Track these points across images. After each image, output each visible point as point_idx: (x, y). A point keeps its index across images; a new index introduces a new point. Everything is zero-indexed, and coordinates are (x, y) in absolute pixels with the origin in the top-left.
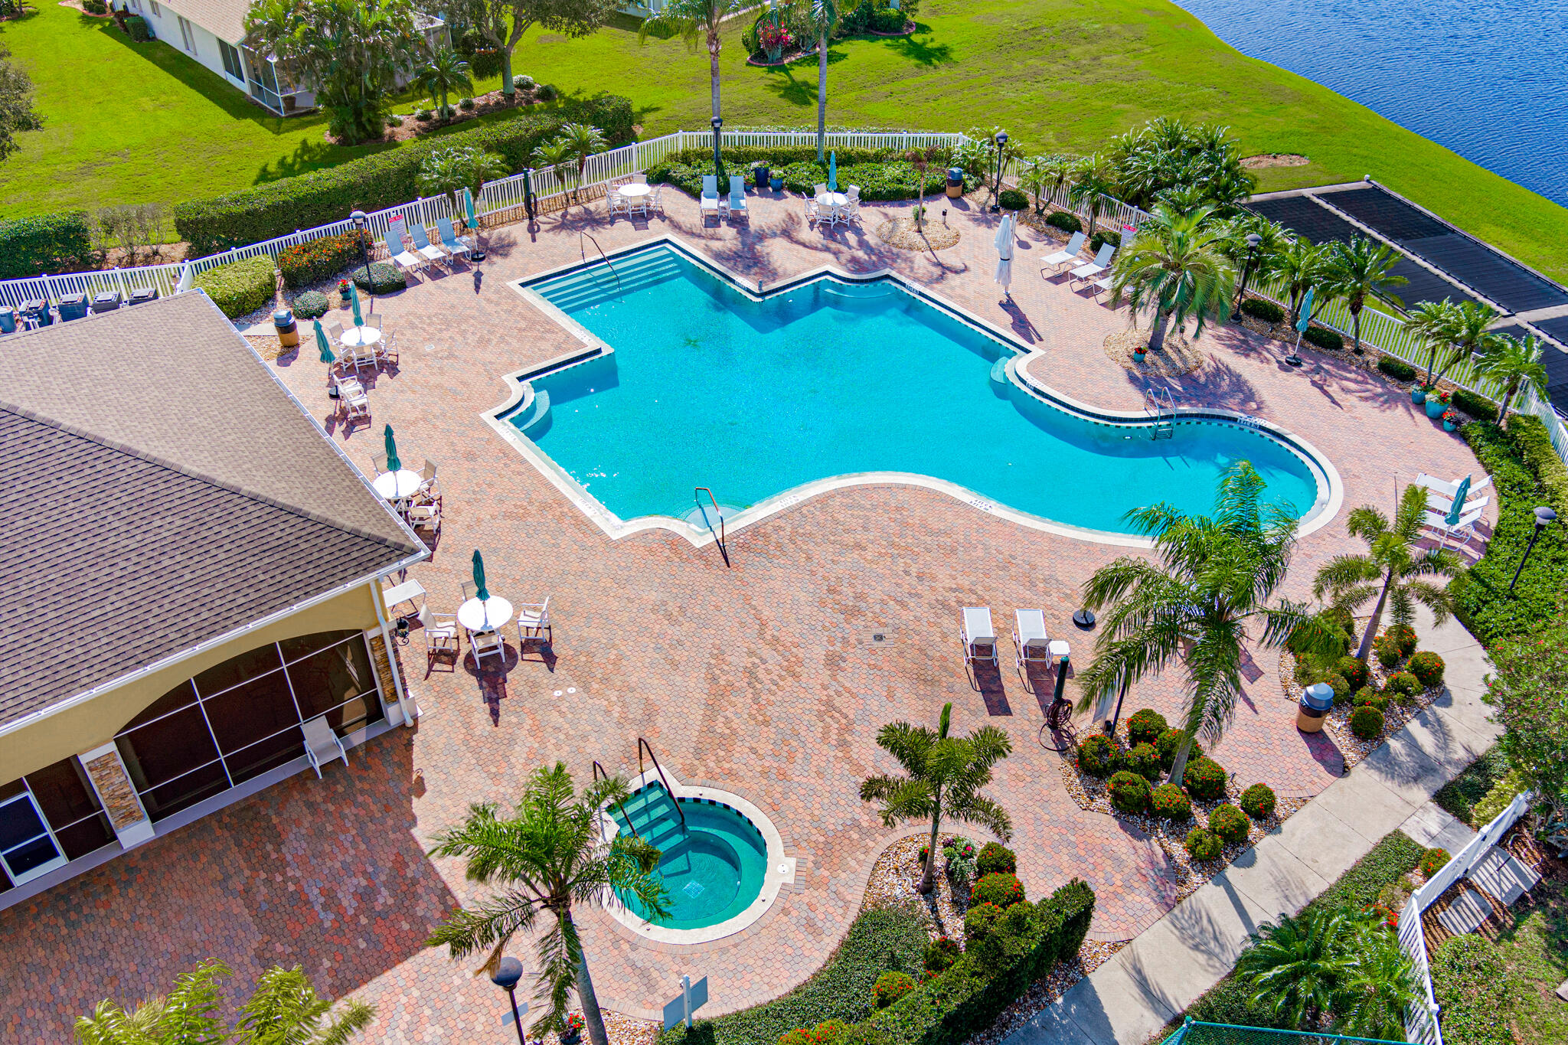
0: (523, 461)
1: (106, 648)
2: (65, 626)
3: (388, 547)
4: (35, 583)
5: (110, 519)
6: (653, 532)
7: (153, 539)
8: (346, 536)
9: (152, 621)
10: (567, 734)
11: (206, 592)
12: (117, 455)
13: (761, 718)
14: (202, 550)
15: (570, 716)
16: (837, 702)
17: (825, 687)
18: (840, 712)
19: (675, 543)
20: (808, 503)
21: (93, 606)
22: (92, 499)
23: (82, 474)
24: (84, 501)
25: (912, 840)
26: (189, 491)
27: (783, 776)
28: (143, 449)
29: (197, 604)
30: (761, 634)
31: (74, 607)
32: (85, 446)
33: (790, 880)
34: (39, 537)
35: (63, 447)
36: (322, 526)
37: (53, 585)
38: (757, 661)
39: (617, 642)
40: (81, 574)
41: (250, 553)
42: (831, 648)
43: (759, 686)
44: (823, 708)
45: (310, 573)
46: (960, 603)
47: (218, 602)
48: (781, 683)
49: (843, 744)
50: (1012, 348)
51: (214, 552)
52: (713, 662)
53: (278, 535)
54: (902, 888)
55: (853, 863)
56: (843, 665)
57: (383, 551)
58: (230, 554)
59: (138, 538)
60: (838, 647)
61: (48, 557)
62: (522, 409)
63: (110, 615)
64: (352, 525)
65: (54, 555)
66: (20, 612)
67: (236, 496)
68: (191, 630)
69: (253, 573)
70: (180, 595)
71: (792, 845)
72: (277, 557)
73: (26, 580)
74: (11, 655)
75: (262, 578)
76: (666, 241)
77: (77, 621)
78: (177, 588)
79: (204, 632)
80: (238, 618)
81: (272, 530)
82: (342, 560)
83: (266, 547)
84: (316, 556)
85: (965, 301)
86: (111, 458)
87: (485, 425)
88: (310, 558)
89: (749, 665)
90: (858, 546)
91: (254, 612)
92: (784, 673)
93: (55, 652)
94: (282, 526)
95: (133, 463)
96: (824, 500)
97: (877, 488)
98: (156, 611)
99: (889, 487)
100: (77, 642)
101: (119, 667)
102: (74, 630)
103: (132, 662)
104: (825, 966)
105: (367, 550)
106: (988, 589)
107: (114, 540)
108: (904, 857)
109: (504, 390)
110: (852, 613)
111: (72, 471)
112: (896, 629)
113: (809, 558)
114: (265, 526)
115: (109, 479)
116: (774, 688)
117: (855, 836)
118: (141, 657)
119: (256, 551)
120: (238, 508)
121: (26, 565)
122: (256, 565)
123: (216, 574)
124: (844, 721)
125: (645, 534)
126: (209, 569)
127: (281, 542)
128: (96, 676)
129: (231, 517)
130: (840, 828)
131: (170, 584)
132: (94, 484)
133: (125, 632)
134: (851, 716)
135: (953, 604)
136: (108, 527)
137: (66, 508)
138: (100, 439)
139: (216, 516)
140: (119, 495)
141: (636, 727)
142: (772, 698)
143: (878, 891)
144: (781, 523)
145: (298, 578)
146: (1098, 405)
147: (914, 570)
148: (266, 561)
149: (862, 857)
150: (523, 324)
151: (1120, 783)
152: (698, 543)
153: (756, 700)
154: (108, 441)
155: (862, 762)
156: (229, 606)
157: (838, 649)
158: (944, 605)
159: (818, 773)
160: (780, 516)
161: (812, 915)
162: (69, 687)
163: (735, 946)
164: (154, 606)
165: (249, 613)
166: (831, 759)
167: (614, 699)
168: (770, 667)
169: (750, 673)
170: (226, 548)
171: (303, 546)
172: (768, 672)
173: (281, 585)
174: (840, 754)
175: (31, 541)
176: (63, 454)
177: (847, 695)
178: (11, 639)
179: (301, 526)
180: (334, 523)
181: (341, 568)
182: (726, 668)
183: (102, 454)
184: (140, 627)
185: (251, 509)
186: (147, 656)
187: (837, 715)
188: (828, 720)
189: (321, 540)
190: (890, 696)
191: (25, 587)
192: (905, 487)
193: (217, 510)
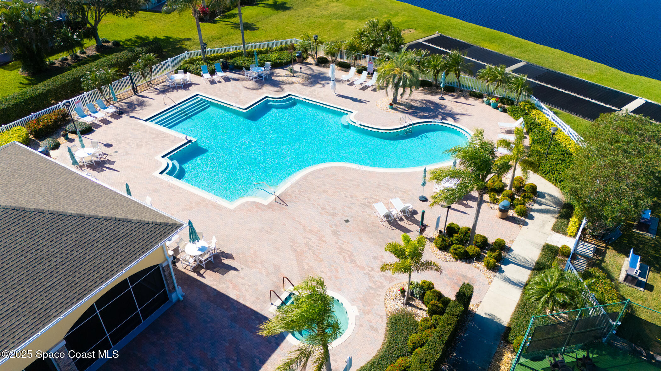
0: (180, 188)
1: (60, 297)
2: (37, 293)
3: (170, 226)
4: (15, 278)
5: (41, 242)
6: (247, 202)
7: (65, 245)
8: (151, 226)
9: (78, 281)
10: (248, 285)
11: (98, 262)
12: (34, 213)
13: (319, 260)
14: (90, 245)
15: (246, 278)
16: (343, 246)
17: (337, 243)
18: (346, 250)
19: (257, 205)
20: (300, 180)
21: (47, 281)
22: (29, 235)
23: (20, 225)
24: (25, 237)
25: (393, 288)
26: (74, 222)
27: (337, 278)
28: (45, 208)
29: (96, 268)
30: (304, 229)
31: (38, 284)
32: (16, 213)
33: (357, 314)
34: (9, 257)
35: (5, 215)
36: (139, 224)
37: (24, 276)
38: (308, 240)
39: (252, 246)
40: (36, 268)
41: (112, 242)
42: (332, 229)
43: (312, 249)
44: (339, 250)
45: (141, 244)
46: (369, 202)
47: (106, 265)
48: (320, 245)
49: (353, 261)
50: (346, 112)
51: (96, 245)
52: (292, 244)
53: (122, 231)
54: (398, 305)
55: (376, 302)
56: (339, 233)
57: (169, 228)
58: (103, 244)
59: (58, 246)
60: (334, 228)
61: (16, 265)
62: (169, 168)
63: (57, 283)
64: (152, 220)
65: (19, 263)
66: (11, 292)
67: (97, 219)
68: (98, 279)
69: (117, 249)
70: (87, 266)
71: (353, 301)
72: (125, 240)
73: (9, 277)
74: (14, 312)
75: (121, 250)
76: (197, 95)
77: (42, 289)
78: (85, 264)
79: (104, 279)
80: (117, 269)
81: (119, 230)
82: (153, 235)
83: (118, 238)
84: (141, 236)
85: (322, 99)
86: (31, 215)
87: (156, 177)
88: (139, 238)
89: (306, 242)
90: (324, 191)
91: (123, 265)
92: (320, 242)
93: (36, 305)
94: (122, 227)
95: (43, 215)
96: (305, 178)
97: (322, 170)
98: (78, 276)
99: (326, 169)
100: (45, 298)
101: (69, 304)
102: (42, 293)
103: (75, 300)
104: (384, 341)
105: (162, 229)
106: (376, 196)
107: (46, 250)
108: (393, 294)
109: (158, 163)
110: (334, 215)
111: (14, 225)
112: (352, 217)
113: (309, 200)
114: (115, 229)
115: (34, 224)
116: (319, 248)
117: (372, 292)
118: (78, 297)
119: (115, 240)
120: (100, 224)
121: (7, 271)
122: (117, 246)
123: (100, 254)
124: (349, 253)
125: (244, 205)
126: (96, 252)
127: (124, 234)
128: (59, 311)
129: (98, 229)
130: (366, 290)
131: (80, 263)
132: (27, 228)
133: (67, 288)
134: (351, 251)
135: (367, 204)
136: (41, 246)
137: (17, 241)
138: (22, 208)
139: (91, 230)
140: (42, 230)
141: (274, 275)
142: (320, 251)
143: (390, 309)
144: (294, 189)
145: (137, 247)
146: (384, 126)
147: (348, 195)
148: (121, 243)
149: (378, 298)
150: (153, 136)
151: (456, 250)
152: (266, 202)
153: (314, 254)
154: (27, 208)
155: (363, 266)
156: (111, 265)
157: (335, 228)
158: (364, 204)
159: (349, 273)
160: (292, 187)
161: (371, 324)
162: (48, 319)
163: (349, 343)
164: (77, 273)
165: (121, 266)
166: (351, 267)
167: (261, 267)
168: (313, 241)
169: (307, 244)
170: (101, 242)
171: (134, 233)
172: (314, 243)
173: (131, 251)
174: (353, 265)
175: (5, 260)
176: (6, 218)
177: (345, 243)
178: (11, 305)
179: (131, 225)
180: (144, 221)
181: (154, 239)
182: (297, 245)
183: (26, 214)
184: (73, 284)
185: (106, 223)
186: (81, 296)
187: (346, 251)
188: (343, 254)
189: (141, 229)
190: (361, 240)
191: (10, 281)
192: (332, 167)
193: (90, 227)
